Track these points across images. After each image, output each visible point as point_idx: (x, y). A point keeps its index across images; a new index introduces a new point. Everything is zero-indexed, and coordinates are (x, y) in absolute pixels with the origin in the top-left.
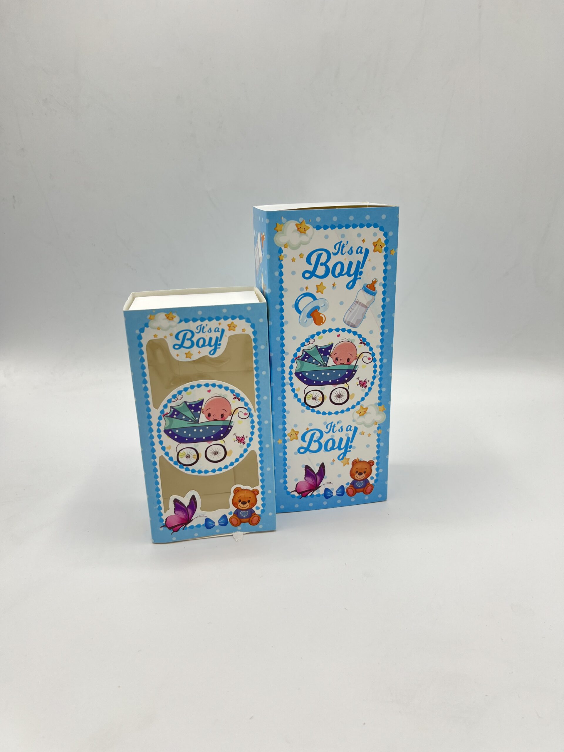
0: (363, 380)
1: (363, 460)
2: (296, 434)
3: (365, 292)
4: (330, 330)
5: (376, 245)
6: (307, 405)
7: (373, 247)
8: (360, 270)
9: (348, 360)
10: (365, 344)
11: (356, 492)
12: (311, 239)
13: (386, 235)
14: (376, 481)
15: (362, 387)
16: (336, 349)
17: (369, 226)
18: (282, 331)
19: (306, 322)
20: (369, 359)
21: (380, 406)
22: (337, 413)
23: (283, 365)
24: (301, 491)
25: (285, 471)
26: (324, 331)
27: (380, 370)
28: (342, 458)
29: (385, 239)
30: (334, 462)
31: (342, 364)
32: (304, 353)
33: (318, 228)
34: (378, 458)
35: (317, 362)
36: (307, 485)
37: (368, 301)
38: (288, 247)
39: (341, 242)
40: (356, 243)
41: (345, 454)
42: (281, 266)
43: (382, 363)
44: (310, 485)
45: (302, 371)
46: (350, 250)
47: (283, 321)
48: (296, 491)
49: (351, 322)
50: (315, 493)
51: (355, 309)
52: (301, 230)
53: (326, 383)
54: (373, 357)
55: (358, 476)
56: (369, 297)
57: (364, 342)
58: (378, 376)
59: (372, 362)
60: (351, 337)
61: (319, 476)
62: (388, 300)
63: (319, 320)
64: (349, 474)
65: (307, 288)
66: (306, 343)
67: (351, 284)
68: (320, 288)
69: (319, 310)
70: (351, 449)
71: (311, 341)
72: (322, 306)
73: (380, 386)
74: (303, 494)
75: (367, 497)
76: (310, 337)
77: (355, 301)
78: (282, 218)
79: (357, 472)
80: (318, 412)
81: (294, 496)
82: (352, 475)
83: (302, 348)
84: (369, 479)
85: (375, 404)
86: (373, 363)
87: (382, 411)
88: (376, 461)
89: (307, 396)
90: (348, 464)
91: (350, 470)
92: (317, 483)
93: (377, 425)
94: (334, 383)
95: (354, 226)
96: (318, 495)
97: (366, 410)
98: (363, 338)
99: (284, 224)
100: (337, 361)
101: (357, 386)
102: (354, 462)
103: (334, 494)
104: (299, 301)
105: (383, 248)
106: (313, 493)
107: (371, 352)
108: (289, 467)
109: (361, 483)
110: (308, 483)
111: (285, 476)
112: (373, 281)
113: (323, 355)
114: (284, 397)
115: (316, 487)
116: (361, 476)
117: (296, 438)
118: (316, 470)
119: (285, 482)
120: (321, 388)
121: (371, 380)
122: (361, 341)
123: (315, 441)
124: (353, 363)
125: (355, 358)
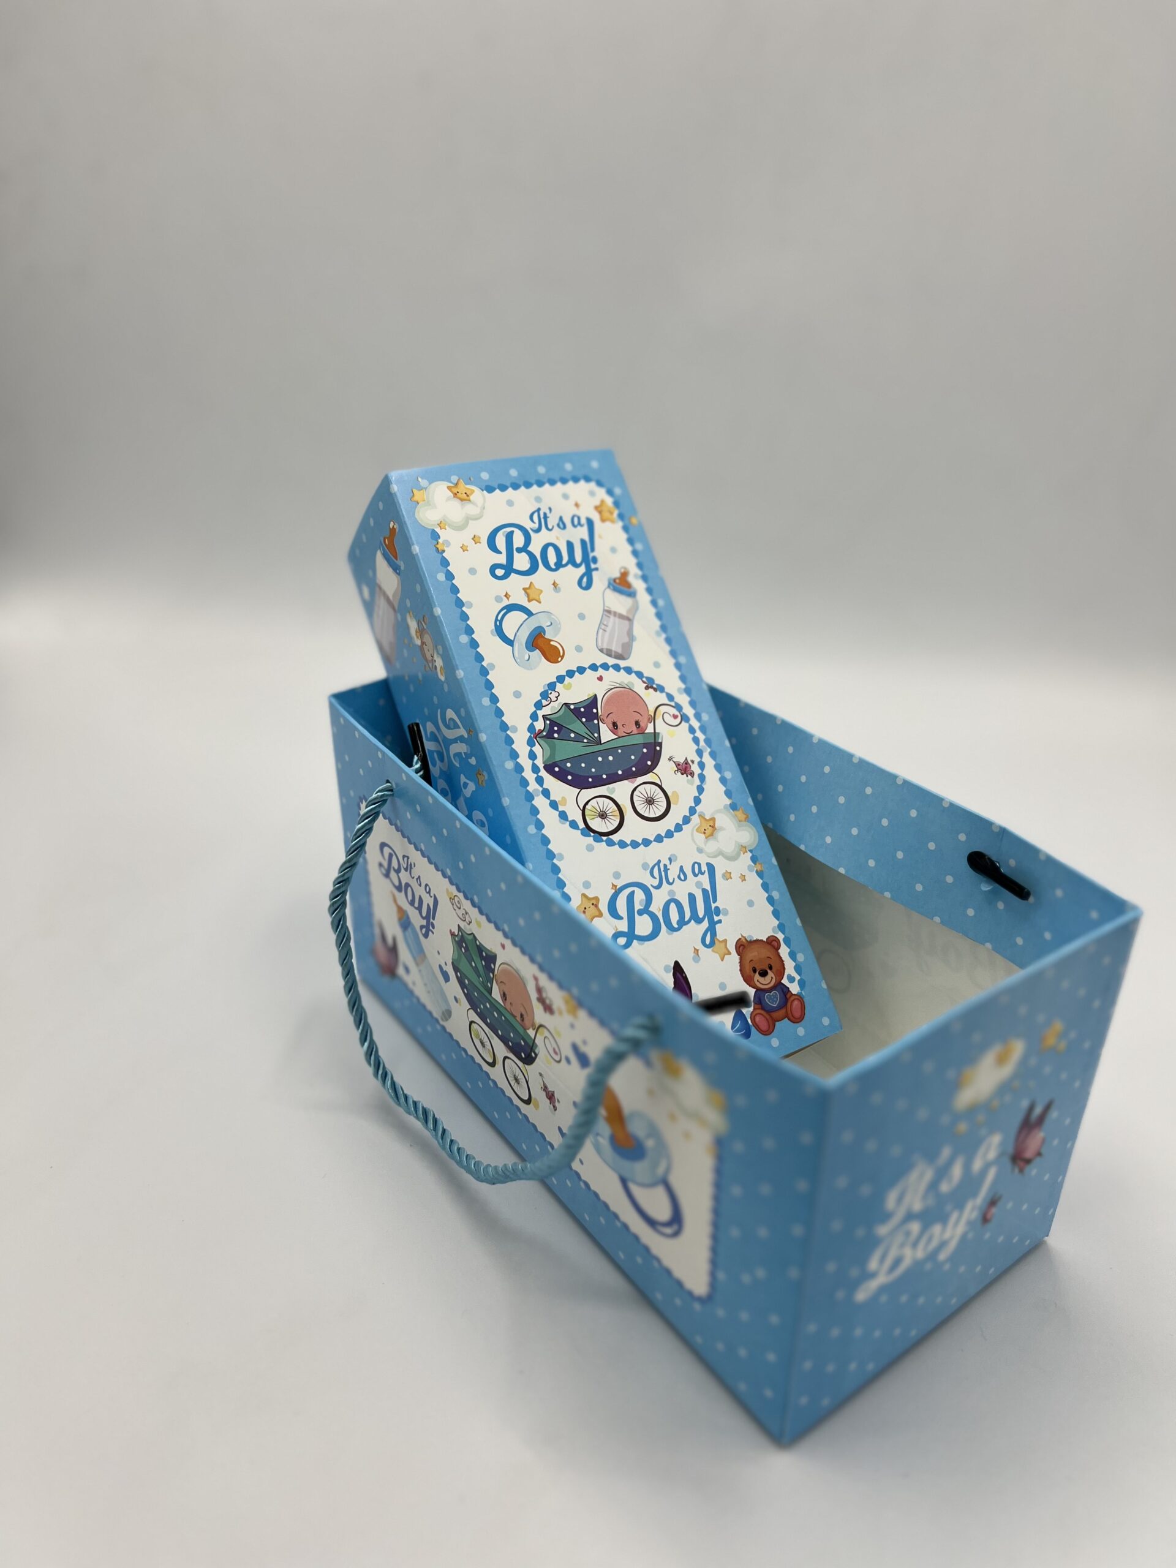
0: (682, 761)
1: (755, 939)
2: (595, 903)
3: (616, 593)
4: (581, 670)
5: (600, 510)
7: (598, 514)
8: (592, 555)
9: (637, 723)
11: (775, 1021)
13: (610, 492)
14: (802, 984)
15: (685, 775)
16: (606, 705)
17: (576, 480)
18: (489, 685)
19: (528, 660)
20: (675, 717)
21: (735, 812)
22: (659, 839)
23: (514, 755)
26: (571, 674)
27: (705, 737)
28: (710, 940)
29: (612, 500)
30: (698, 954)
31: (629, 734)
32: (548, 722)
33: (490, 489)
34: (781, 927)
35: (579, 738)
37: (628, 608)
38: (447, 527)
39: (539, 509)
42: (445, 563)
43: (702, 722)
45: (558, 759)
46: (560, 523)
47: (484, 664)
49: (613, 649)
51: (610, 625)
52: (461, 497)
54: (682, 713)
55: (762, 979)
56: (628, 601)
57: (650, 684)
58: (707, 750)
59: (683, 722)
63: (553, 654)
64: (742, 979)
65: (508, 596)
66: (544, 702)
67: (585, 580)
68: (531, 593)
69: (545, 634)
70: (721, 917)
71: (553, 696)
72: (548, 626)
73: (718, 768)
75: (801, 1031)
76: (547, 688)
77: (604, 610)
78: (420, 479)
79: (755, 971)
80: (622, 844)
82: (748, 979)
83: (540, 713)
84: (785, 981)
85: (725, 807)
86: (685, 725)
89: (587, 812)
93: (749, 852)
94: (628, 775)
95: (552, 483)
98: (648, 678)
99: (426, 489)
100: (617, 728)
101: (675, 773)
102: (738, 947)
104: (501, 622)
105: (615, 515)
107: (673, 704)
109: (775, 996)
112: (622, 571)
113: (586, 721)
114: (540, 825)
116: (768, 978)
117: (597, 914)
118: (668, 982)
120: (608, 789)
121: (697, 759)
122: (646, 685)
123: (641, 913)
124: (648, 729)
125: (649, 719)
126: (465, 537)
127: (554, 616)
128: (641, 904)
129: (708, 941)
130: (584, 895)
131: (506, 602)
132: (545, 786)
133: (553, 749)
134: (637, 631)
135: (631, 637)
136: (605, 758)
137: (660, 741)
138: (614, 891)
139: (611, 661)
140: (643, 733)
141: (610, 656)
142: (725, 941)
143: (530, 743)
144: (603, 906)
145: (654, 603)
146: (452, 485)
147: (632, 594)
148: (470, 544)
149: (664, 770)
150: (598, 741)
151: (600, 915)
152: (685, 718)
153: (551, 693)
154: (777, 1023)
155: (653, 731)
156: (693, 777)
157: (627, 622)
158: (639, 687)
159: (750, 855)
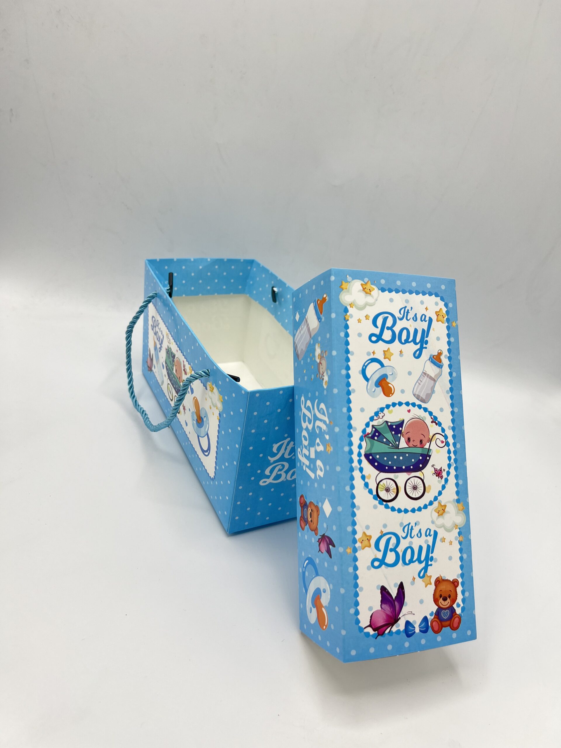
0: (439, 468)
1: (446, 579)
2: (369, 539)
3: (432, 364)
4: (400, 404)
5: (438, 314)
6: (380, 498)
7: (436, 317)
8: (426, 339)
9: (421, 441)
10: (436, 424)
11: (443, 626)
12: (377, 300)
13: (446, 305)
14: (463, 609)
15: (438, 477)
16: (408, 427)
17: (430, 294)
18: (349, 401)
19: (374, 392)
20: (442, 442)
21: (458, 504)
22: (413, 511)
23: (351, 444)
24: (377, 627)
25: (357, 595)
26: (394, 405)
27: (455, 457)
28: (423, 574)
29: (446, 310)
30: (414, 581)
31: (415, 446)
32: (374, 429)
33: (383, 290)
34: (462, 575)
35: (388, 443)
36: (384, 616)
37: (436, 374)
38: (354, 307)
39: (406, 307)
40: (420, 311)
41: (426, 569)
42: (347, 327)
43: (456, 448)
44: (387, 615)
45: (373, 451)
46: (415, 317)
47: (350, 388)
48: (370, 626)
49: (421, 396)
50: (394, 629)
51: (424, 381)
52: (367, 291)
53: (399, 470)
54: (446, 441)
55: (443, 602)
56: (437, 370)
57: (435, 421)
58: (454, 465)
59: (446, 446)
60: (421, 413)
61: (398, 602)
62: (454, 374)
63: (388, 391)
64: (433, 599)
65: (374, 353)
66: (375, 418)
67: (418, 353)
68: (387, 354)
69: (387, 379)
70: (433, 563)
71: (381, 415)
72: (390, 375)
73: (457, 477)
74: (380, 630)
75: (454, 635)
76: (379, 410)
77: (423, 372)
78: (348, 276)
79: (441, 596)
80: (393, 509)
81: (368, 634)
82: (436, 601)
83: (371, 423)
84: (455, 606)
85: (454, 500)
86: (446, 448)
87: (462, 511)
88: (460, 580)
89: (379, 486)
90: (431, 584)
91: (433, 593)
92: (396, 614)
93: (458, 529)
94: (408, 470)
95: (417, 293)
96: (398, 632)
97: (445, 509)
98: (434, 416)
99: (349, 282)
100: (409, 442)
101: (433, 475)
102: (436, 582)
103: (417, 630)
104: (366, 367)
105: (445, 319)
106: (392, 629)
107: (443, 434)
108: (362, 589)
109: (447, 613)
110: (386, 613)
111: (357, 604)
112: (439, 352)
113: (394, 434)
114: (352, 487)
115: (393, 619)
116: (446, 602)
117: (368, 545)
118: (394, 593)
119: (357, 613)
120: (394, 476)
121: (447, 469)
122: (432, 420)
123: (391, 550)
124: (426, 446)
125: (428, 440)
126: (361, 315)
127: (396, 370)
128: (393, 546)
129: (421, 575)
130: (364, 533)
131: (372, 356)
132: (362, 466)
133: (372, 445)
134: (437, 388)
135: (433, 391)
136: (398, 458)
137: (430, 454)
138: (380, 534)
139: (418, 402)
140: (423, 448)
141: (418, 399)
142: (431, 577)
143: (361, 439)
144: (373, 542)
145: (451, 374)
146: (364, 283)
147: (440, 366)
148: (363, 318)
149: (428, 472)
150: (397, 447)
151: (370, 546)
152: (447, 444)
153: (380, 413)
154: (443, 628)
155: (428, 448)
156: (442, 479)
157: (433, 382)
158: (428, 420)
159: (458, 530)
